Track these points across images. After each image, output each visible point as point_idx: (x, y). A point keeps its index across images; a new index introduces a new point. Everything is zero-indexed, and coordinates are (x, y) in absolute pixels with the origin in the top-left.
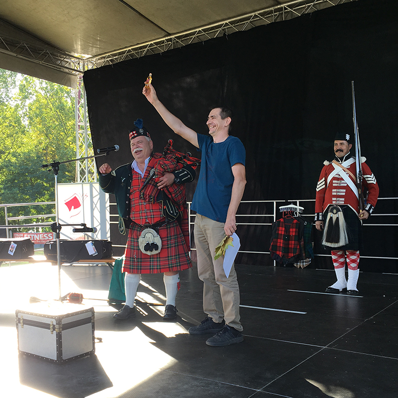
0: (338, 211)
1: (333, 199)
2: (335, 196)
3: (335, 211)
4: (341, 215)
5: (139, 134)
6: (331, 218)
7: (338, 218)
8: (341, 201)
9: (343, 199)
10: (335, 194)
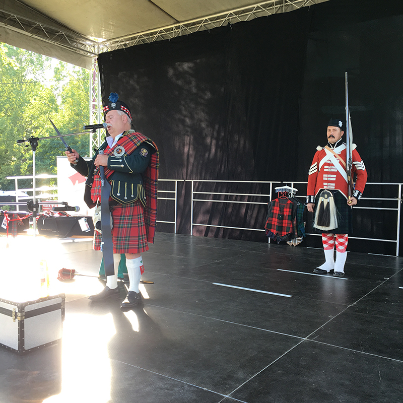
2: (326, 181)
4: (331, 200)
5: (111, 109)
8: (332, 186)
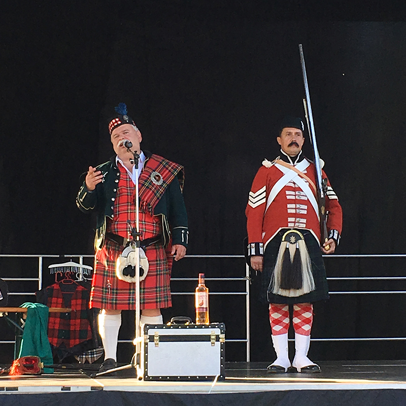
0: (298, 238)
1: (290, 219)
2: (292, 215)
3: (293, 239)
4: (302, 244)
5: (123, 122)
6: (287, 250)
7: (298, 250)
8: (302, 224)
9: (304, 221)
10: (293, 211)
